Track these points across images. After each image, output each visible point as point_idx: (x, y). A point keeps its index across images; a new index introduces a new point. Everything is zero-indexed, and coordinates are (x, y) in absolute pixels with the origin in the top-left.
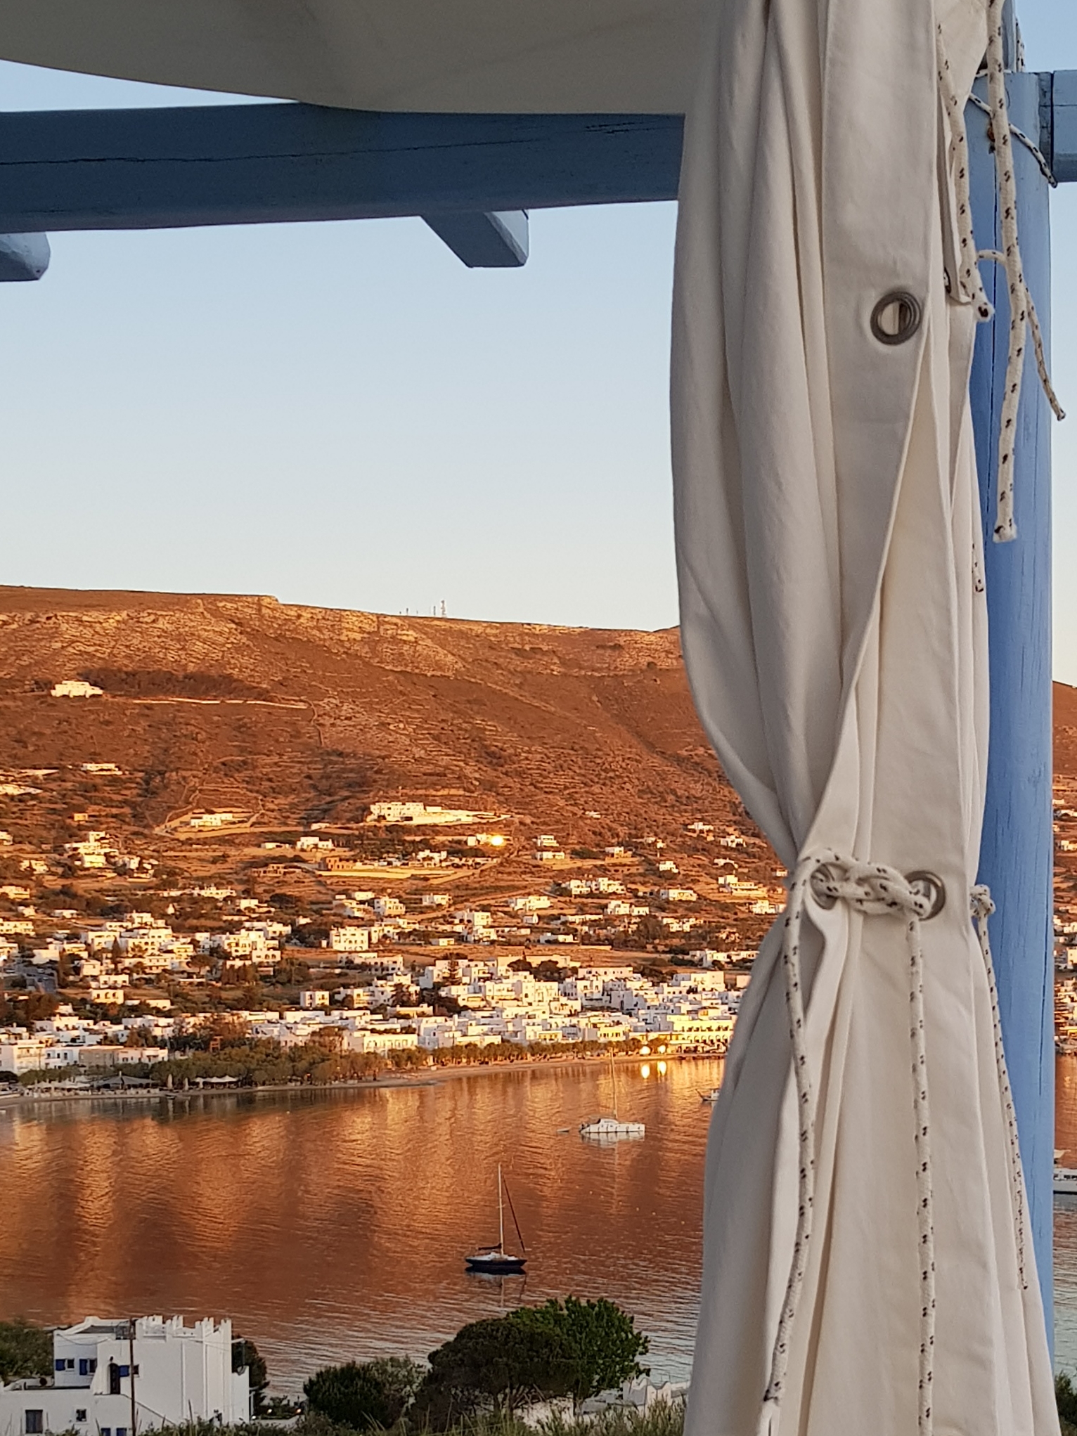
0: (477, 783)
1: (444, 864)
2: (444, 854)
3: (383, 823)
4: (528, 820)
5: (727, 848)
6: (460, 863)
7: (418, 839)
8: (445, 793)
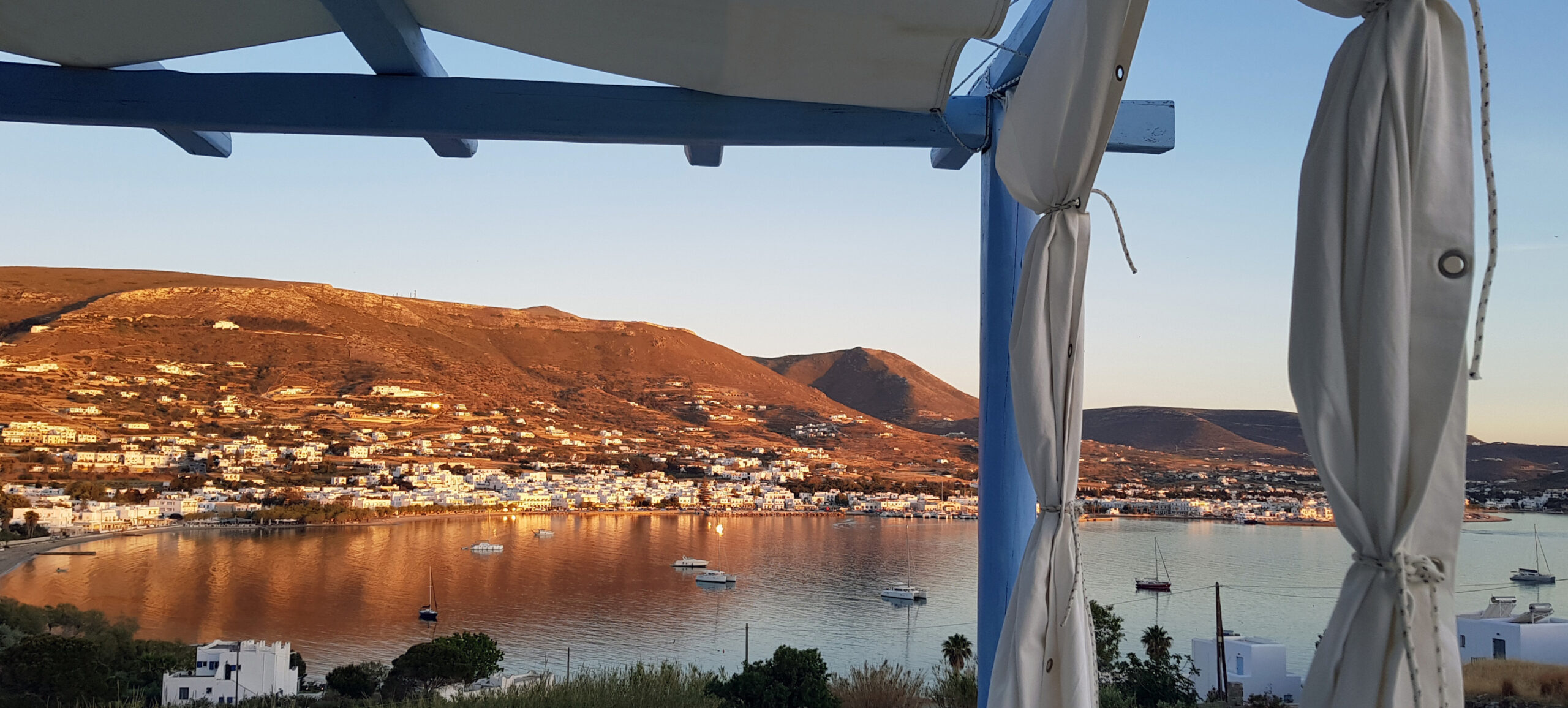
0: (428, 378)
1: (409, 416)
2: (409, 412)
3: (379, 396)
4: (452, 397)
5: (550, 413)
6: (417, 416)
7: (396, 404)
8: (411, 382)
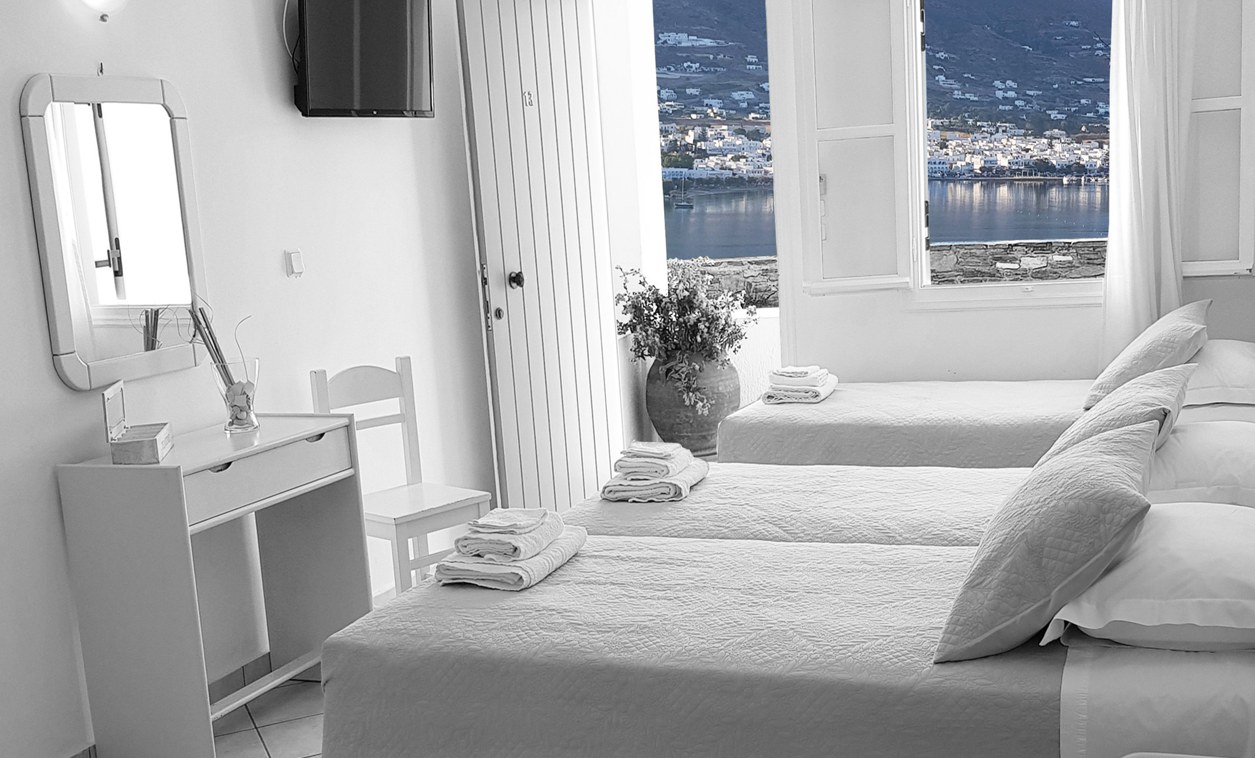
0: (716, 23)
1: (698, 71)
2: (698, 65)
3: (666, 45)
4: (743, 46)
6: (706, 70)
7: (684, 55)
8: (698, 28)
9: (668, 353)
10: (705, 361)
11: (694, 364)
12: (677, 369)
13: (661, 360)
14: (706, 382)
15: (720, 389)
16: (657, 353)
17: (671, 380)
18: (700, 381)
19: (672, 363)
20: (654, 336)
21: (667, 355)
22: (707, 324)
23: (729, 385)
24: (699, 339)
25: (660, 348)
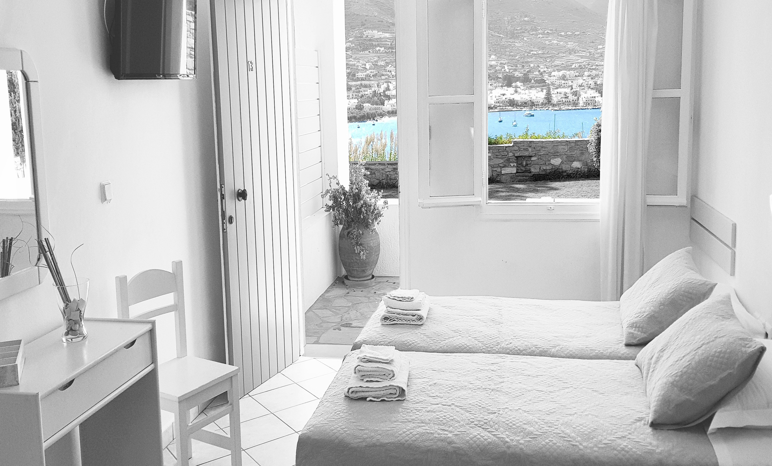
9: (349, 223)
10: (365, 228)
11: (359, 230)
12: (352, 232)
13: (345, 227)
14: (365, 240)
15: (371, 244)
16: (343, 223)
17: (349, 238)
18: (362, 240)
19: (350, 229)
20: (342, 214)
21: (348, 224)
22: (366, 209)
23: (375, 242)
24: (362, 217)
25: (345, 221)
